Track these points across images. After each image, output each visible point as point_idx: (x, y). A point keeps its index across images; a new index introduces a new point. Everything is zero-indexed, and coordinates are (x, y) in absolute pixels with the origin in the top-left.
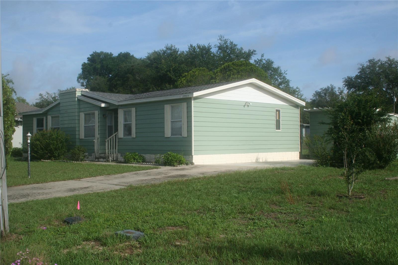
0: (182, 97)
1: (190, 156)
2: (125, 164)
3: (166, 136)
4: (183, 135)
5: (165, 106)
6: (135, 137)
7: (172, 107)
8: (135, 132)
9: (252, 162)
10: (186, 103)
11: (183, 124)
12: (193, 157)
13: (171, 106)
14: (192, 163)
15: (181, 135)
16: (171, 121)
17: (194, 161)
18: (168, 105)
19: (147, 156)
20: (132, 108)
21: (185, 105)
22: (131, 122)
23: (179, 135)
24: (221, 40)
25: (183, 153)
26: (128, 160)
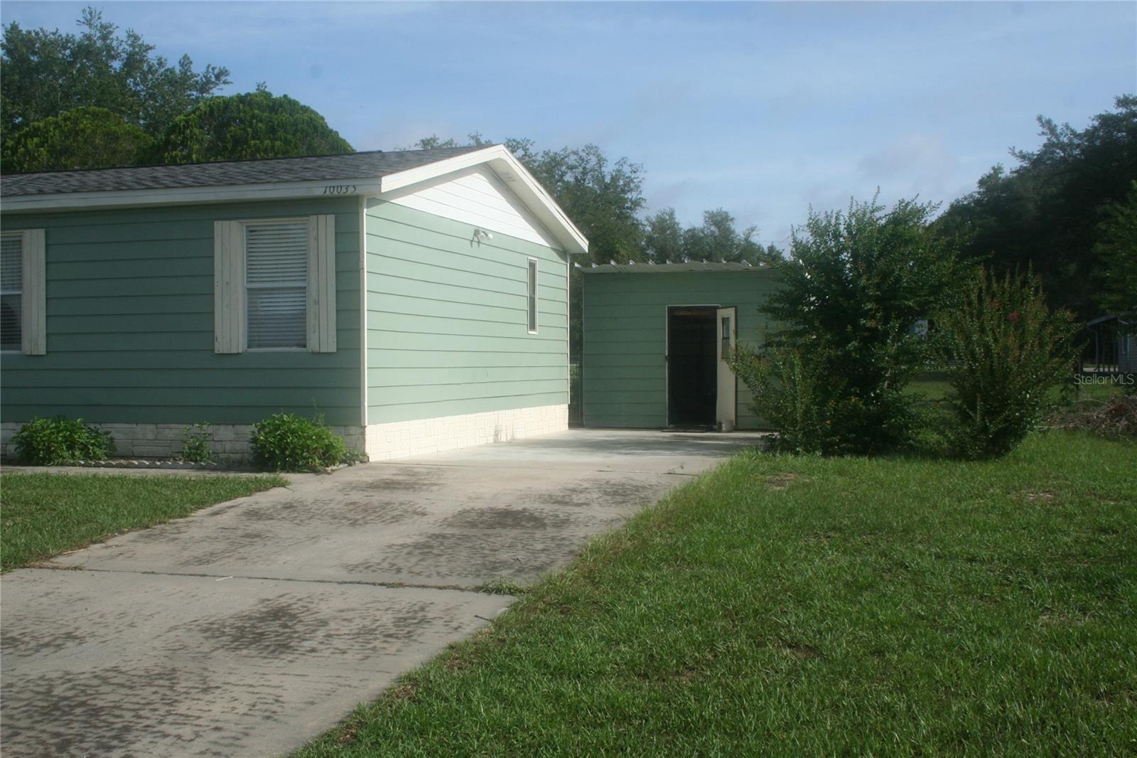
0: (317, 190)
1: (353, 430)
2: (29, 470)
3: (220, 347)
4: (313, 345)
5: (218, 225)
6: (44, 353)
7: (251, 231)
8: (44, 333)
9: (487, 445)
10: (331, 218)
11: (317, 302)
12: (367, 430)
13: (247, 227)
14: (363, 458)
15: (305, 346)
16: (248, 289)
17: (369, 449)
18: (234, 223)
19: (119, 432)
20: (25, 231)
21: (325, 226)
22: (20, 288)
23: (291, 346)
24: (90, 25)
25: (322, 415)
26: (49, 451)
